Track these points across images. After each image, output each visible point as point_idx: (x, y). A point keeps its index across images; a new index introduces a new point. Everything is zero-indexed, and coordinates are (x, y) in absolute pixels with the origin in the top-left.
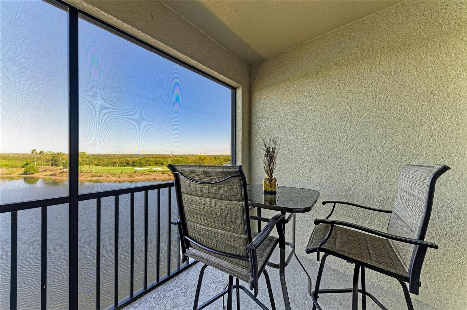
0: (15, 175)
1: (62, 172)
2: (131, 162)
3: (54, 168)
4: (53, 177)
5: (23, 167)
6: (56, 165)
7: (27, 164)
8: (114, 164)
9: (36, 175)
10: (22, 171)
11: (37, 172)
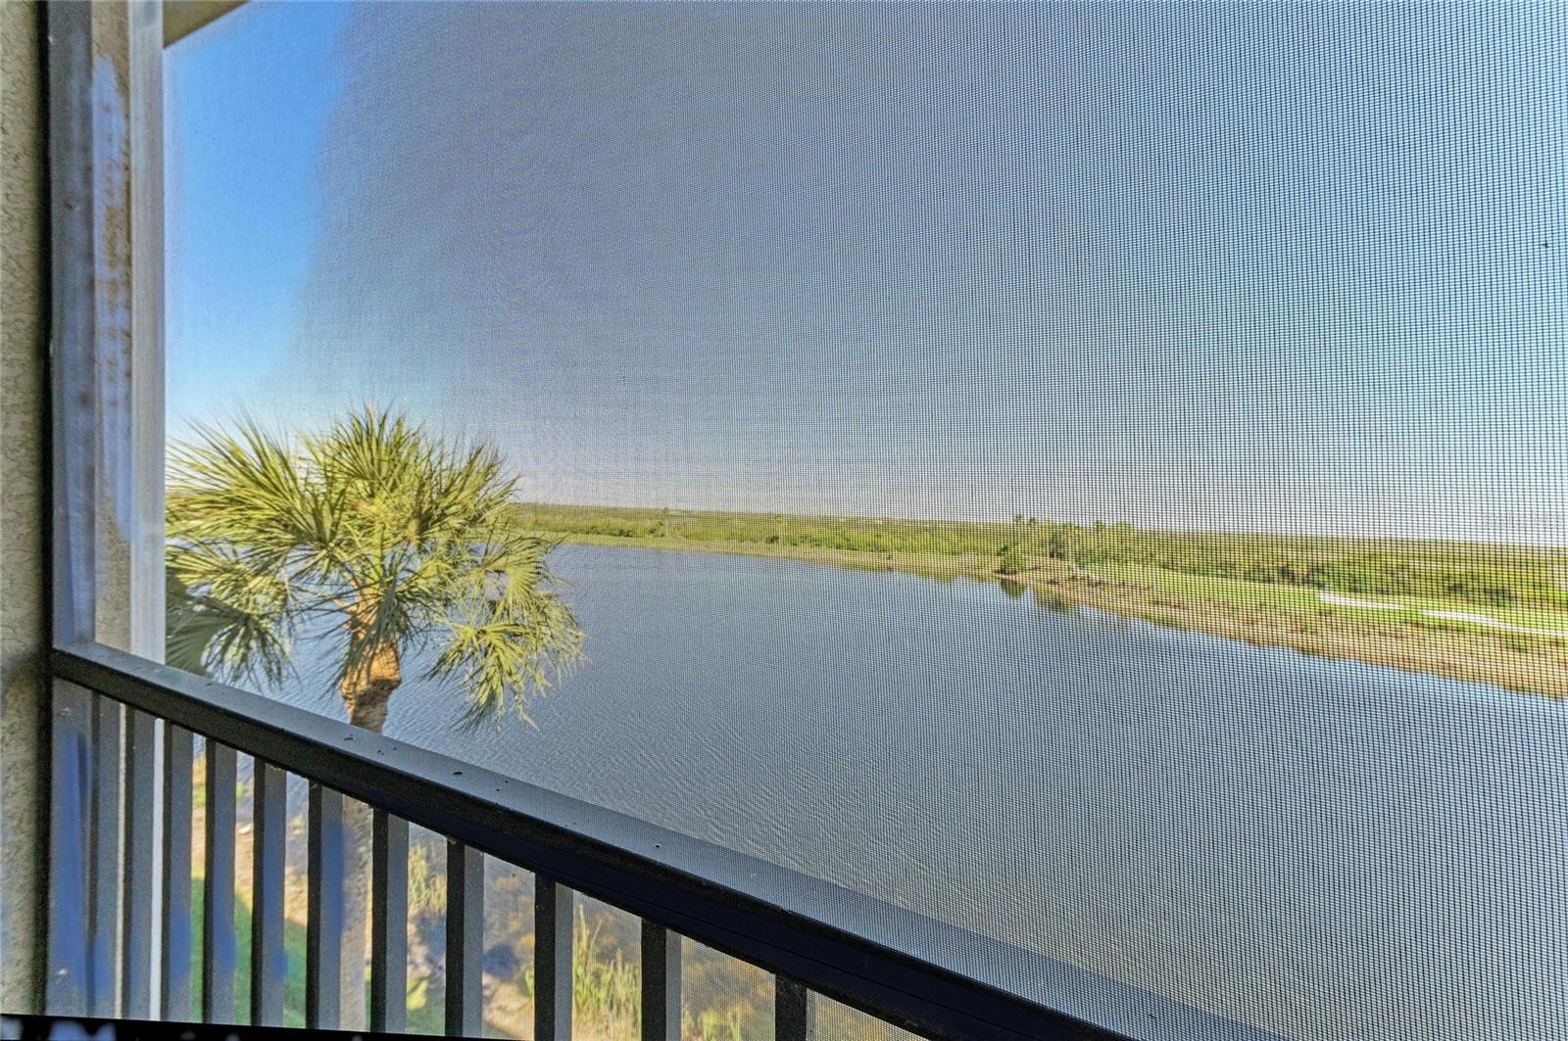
0: (987, 572)
1: (1074, 578)
2: (1301, 570)
3: (1056, 562)
4: (1054, 588)
5: (999, 554)
6: (1061, 556)
7: (1005, 549)
8: (1226, 569)
9: (1020, 578)
10: (997, 563)
11: (1023, 570)
